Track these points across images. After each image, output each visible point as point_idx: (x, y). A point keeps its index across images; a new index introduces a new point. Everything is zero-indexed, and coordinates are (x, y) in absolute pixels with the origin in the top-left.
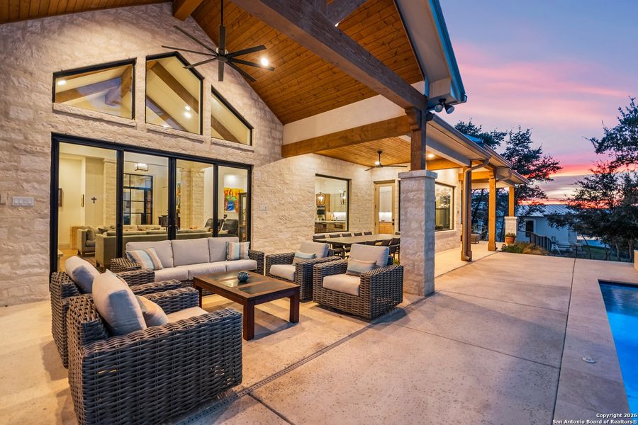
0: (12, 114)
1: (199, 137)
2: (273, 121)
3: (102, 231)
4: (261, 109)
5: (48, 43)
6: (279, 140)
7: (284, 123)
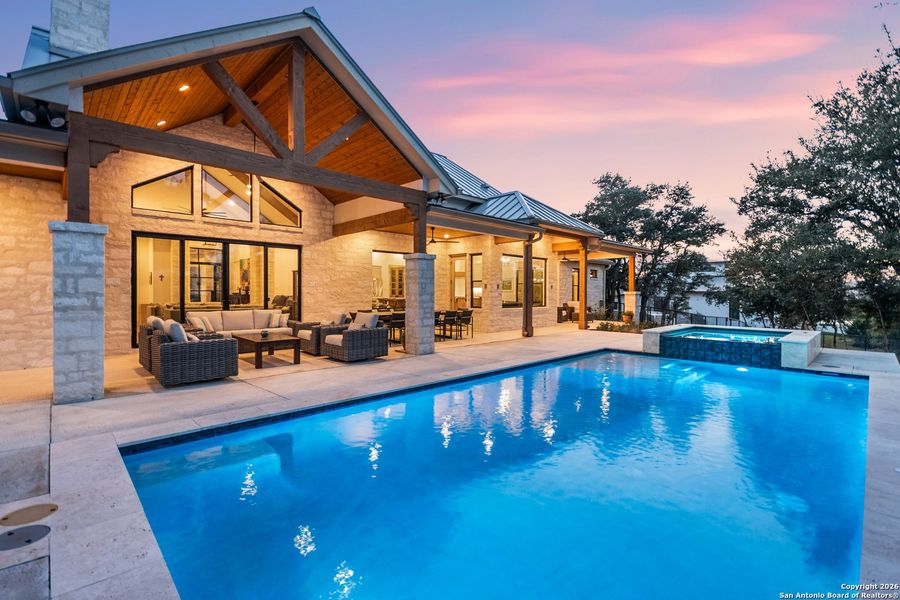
0: (104, 220)
1: (249, 224)
2: (323, 203)
3: (168, 307)
4: (309, 193)
5: (127, 165)
6: (330, 220)
7: (335, 204)
